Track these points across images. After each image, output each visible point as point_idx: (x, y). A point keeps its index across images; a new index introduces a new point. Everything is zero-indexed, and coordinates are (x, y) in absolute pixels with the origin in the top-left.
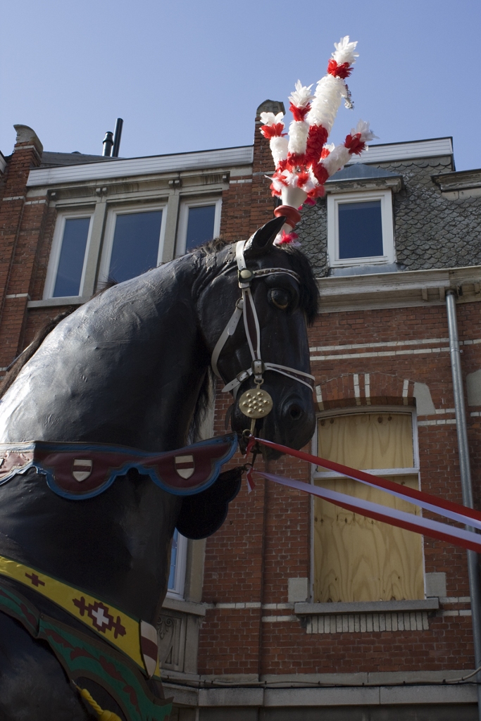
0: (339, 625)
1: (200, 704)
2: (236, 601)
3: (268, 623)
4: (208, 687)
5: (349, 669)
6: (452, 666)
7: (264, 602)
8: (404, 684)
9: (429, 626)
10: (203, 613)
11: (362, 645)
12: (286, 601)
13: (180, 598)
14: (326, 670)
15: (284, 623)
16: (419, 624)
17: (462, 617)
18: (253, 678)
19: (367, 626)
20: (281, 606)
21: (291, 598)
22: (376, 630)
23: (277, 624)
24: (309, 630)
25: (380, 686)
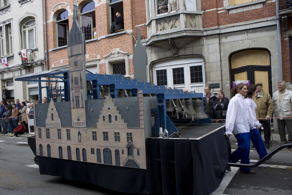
0: (238, 10)
1: (204, 35)
2: (210, 9)
3: (219, 13)
4: (205, 31)
5: (241, 21)
6: (269, 16)
7: (217, 8)
8: (256, 23)
9: (263, 6)
10: (202, 13)
11: (244, 15)
12: (223, 7)
13: (196, 11)
14: (235, 22)
15: (223, 12)
16: (260, 6)
17: (273, 2)
18: (217, 27)
19: (245, 9)
20: (222, 8)
21: (224, 6)
22: (248, 10)
23: (221, 13)
24: (230, 13)
25: (249, 24)
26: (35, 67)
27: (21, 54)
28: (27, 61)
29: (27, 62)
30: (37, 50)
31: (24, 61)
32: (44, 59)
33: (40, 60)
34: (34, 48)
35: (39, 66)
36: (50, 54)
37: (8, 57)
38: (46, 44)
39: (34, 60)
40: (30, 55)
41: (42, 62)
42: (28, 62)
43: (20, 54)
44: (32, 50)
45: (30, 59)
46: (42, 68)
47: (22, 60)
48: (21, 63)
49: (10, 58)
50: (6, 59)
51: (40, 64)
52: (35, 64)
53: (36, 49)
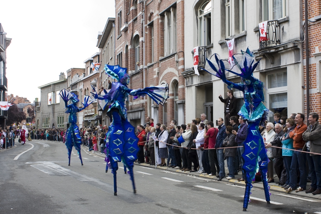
26: (283, 53)
27: (259, 31)
28: (269, 42)
29: (268, 46)
30: (287, 21)
31: (264, 43)
32: (301, 38)
33: (292, 40)
34: (283, 18)
35: (290, 51)
36: (312, 26)
37: (237, 37)
38: (304, 9)
39: (281, 41)
40: (274, 31)
41: (296, 45)
42: (271, 45)
43: (257, 30)
44: (278, 21)
45: (273, 40)
46: (295, 56)
47: (261, 42)
48: (258, 47)
49: (239, 40)
50: (232, 41)
51: (292, 48)
52: (282, 48)
53: (285, 19)
